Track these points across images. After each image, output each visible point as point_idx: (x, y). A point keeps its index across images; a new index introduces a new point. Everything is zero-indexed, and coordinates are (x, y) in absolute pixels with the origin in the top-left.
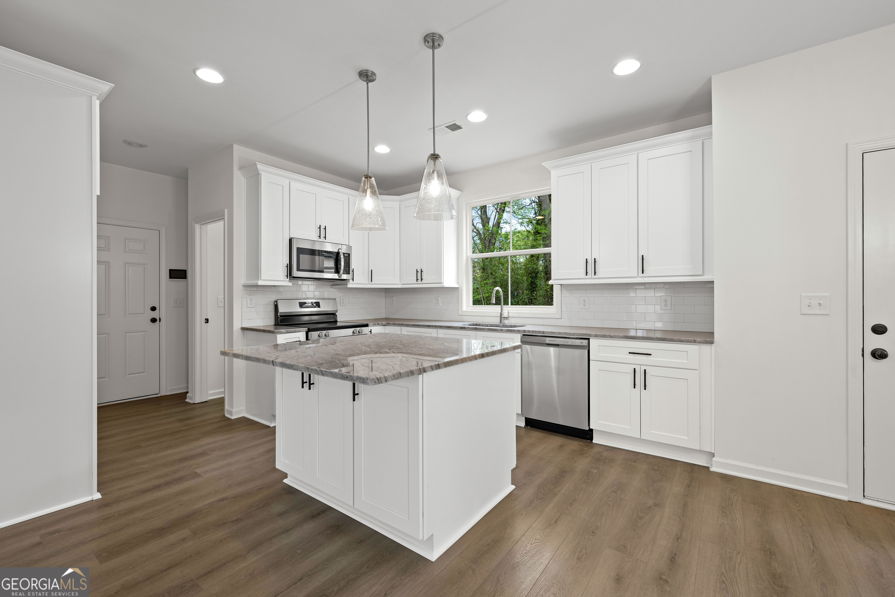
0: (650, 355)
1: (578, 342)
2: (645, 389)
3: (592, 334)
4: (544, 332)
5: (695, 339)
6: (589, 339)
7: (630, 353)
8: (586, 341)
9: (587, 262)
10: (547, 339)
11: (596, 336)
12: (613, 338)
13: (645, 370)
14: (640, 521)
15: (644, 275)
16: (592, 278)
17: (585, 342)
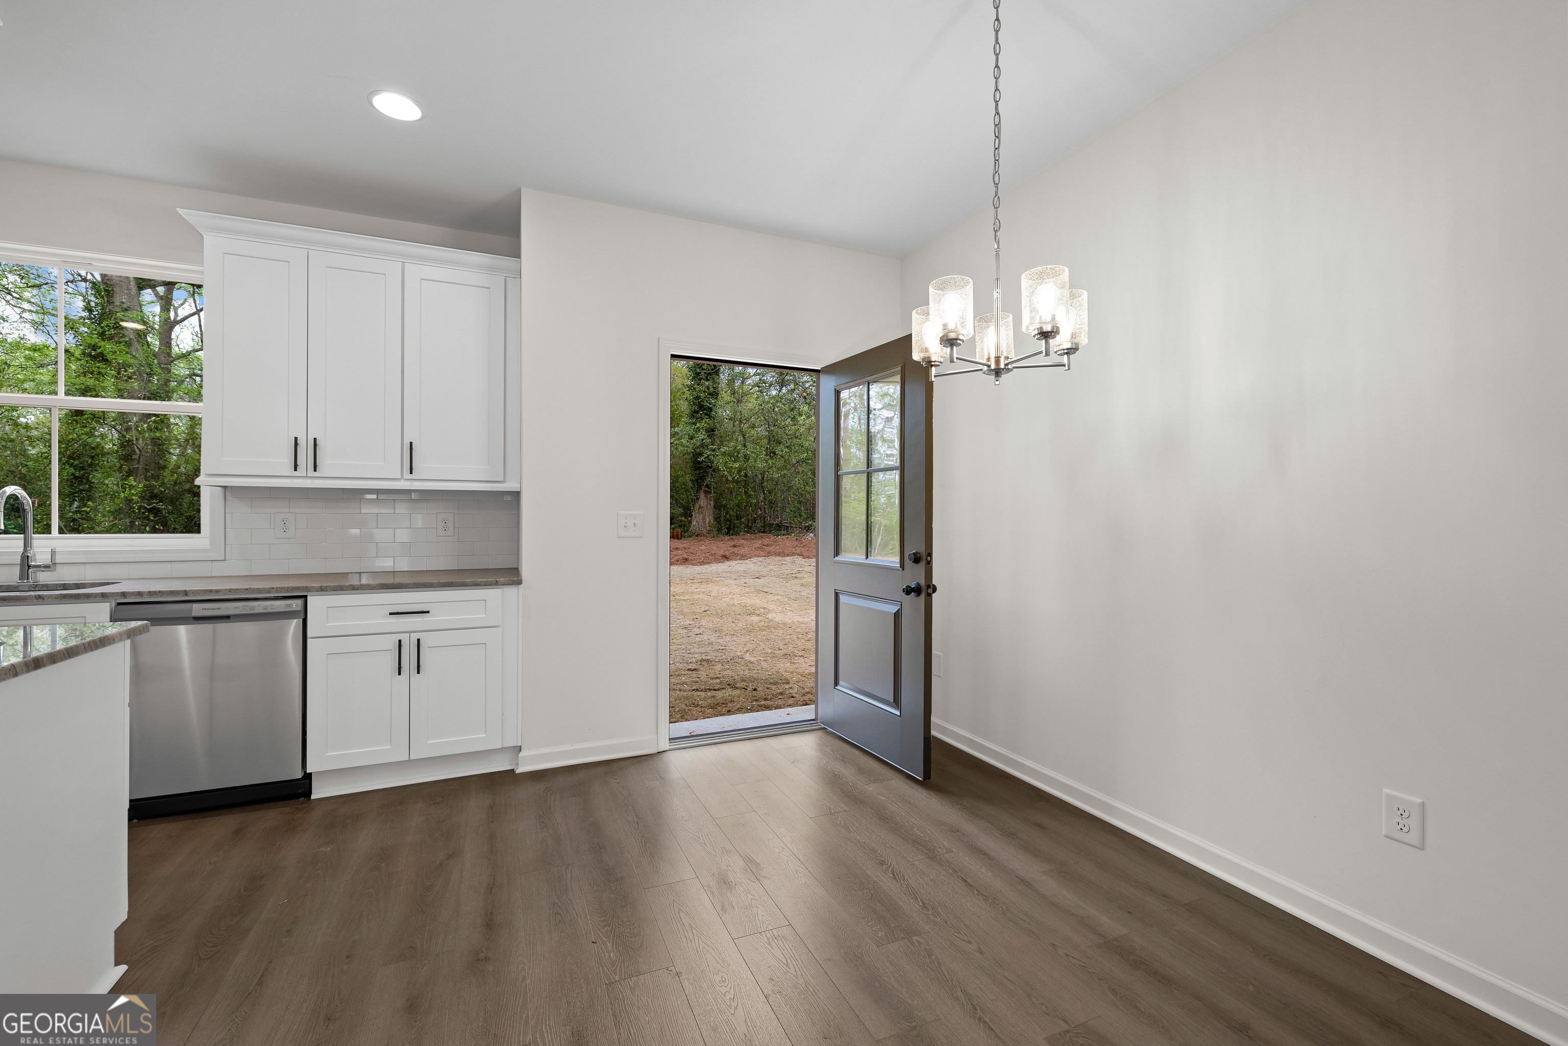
0: (428, 612)
1: (280, 606)
2: (418, 672)
3: (313, 587)
4: (186, 593)
5: (498, 580)
6: (305, 597)
7: (391, 614)
8: (300, 602)
9: (296, 444)
10: (195, 606)
11: (322, 590)
12: (358, 590)
13: (419, 640)
14: (428, 894)
15: (413, 476)
16: (307, 476)
17: (296, 604)
